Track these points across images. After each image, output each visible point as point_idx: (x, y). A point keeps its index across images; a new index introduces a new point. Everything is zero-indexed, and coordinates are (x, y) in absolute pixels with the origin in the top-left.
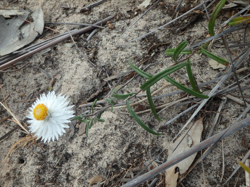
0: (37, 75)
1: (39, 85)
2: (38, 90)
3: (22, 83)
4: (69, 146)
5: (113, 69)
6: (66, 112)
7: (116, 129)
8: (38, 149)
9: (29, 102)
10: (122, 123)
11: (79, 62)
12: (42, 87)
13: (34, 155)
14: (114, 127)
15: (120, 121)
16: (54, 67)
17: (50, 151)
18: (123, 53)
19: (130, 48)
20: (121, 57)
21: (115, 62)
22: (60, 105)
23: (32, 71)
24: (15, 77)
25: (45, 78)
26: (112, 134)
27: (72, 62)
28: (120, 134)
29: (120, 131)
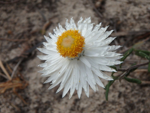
0: (31, 14)
1: (31, 25)
2: (29, 31)
3: (12, 19)
4: (55, 106)
5: (123, 24)
6: (107, 53)
7: (119, 97)
8: (18, 101)
9: (16, 42)
10: (128, 91)
11: (83, 9)
12: (34, 29)
13: (11, 107)
14: (117, 94)
15: (127, 88)
16: (52, 9)
17: (32, 106)
18: (136, 9)
19: (144, 5)
20: (134, 13)
21: (125, 17)
22: (100, 41)
23: (26, 8)
24: (6, 11)
25: (39, 19)
26: (113, 103)
27: (74, 7)
28: (123, 104)
29: (124, 100)
